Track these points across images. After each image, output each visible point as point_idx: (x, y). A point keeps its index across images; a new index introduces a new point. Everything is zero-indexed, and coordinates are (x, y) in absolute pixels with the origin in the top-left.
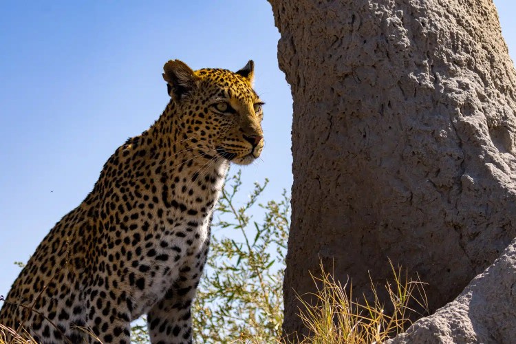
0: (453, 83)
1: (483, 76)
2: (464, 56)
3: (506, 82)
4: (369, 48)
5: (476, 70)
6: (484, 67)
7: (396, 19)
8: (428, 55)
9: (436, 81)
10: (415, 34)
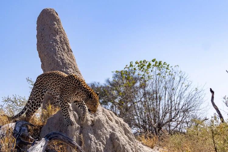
0: (69, 71)
1: (73, 69)
2: (70, 66)
3: (77, 70)
4: (55, 65)
5: (72, 68)
6: (74, 68)
7: (60, 60)
8: (65, 66)
9: (66, 70)
10: (63, 63)
